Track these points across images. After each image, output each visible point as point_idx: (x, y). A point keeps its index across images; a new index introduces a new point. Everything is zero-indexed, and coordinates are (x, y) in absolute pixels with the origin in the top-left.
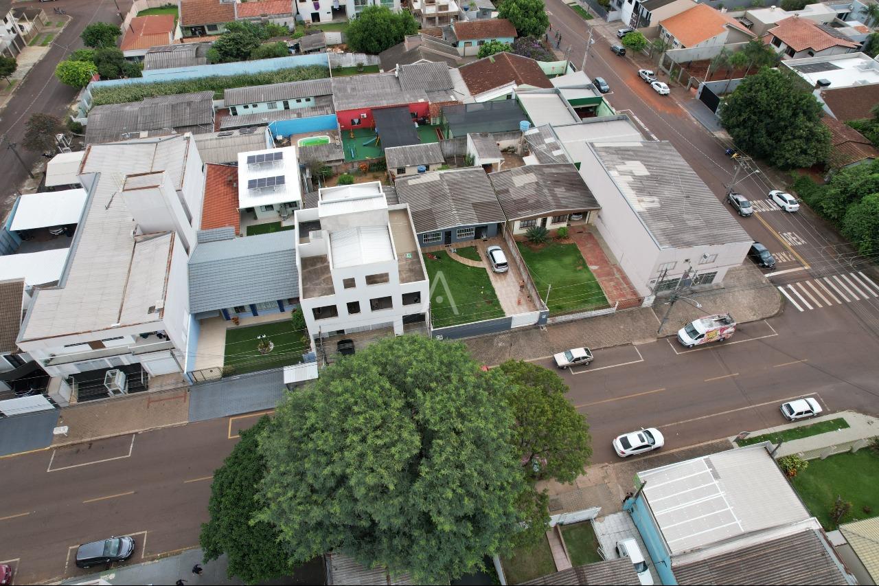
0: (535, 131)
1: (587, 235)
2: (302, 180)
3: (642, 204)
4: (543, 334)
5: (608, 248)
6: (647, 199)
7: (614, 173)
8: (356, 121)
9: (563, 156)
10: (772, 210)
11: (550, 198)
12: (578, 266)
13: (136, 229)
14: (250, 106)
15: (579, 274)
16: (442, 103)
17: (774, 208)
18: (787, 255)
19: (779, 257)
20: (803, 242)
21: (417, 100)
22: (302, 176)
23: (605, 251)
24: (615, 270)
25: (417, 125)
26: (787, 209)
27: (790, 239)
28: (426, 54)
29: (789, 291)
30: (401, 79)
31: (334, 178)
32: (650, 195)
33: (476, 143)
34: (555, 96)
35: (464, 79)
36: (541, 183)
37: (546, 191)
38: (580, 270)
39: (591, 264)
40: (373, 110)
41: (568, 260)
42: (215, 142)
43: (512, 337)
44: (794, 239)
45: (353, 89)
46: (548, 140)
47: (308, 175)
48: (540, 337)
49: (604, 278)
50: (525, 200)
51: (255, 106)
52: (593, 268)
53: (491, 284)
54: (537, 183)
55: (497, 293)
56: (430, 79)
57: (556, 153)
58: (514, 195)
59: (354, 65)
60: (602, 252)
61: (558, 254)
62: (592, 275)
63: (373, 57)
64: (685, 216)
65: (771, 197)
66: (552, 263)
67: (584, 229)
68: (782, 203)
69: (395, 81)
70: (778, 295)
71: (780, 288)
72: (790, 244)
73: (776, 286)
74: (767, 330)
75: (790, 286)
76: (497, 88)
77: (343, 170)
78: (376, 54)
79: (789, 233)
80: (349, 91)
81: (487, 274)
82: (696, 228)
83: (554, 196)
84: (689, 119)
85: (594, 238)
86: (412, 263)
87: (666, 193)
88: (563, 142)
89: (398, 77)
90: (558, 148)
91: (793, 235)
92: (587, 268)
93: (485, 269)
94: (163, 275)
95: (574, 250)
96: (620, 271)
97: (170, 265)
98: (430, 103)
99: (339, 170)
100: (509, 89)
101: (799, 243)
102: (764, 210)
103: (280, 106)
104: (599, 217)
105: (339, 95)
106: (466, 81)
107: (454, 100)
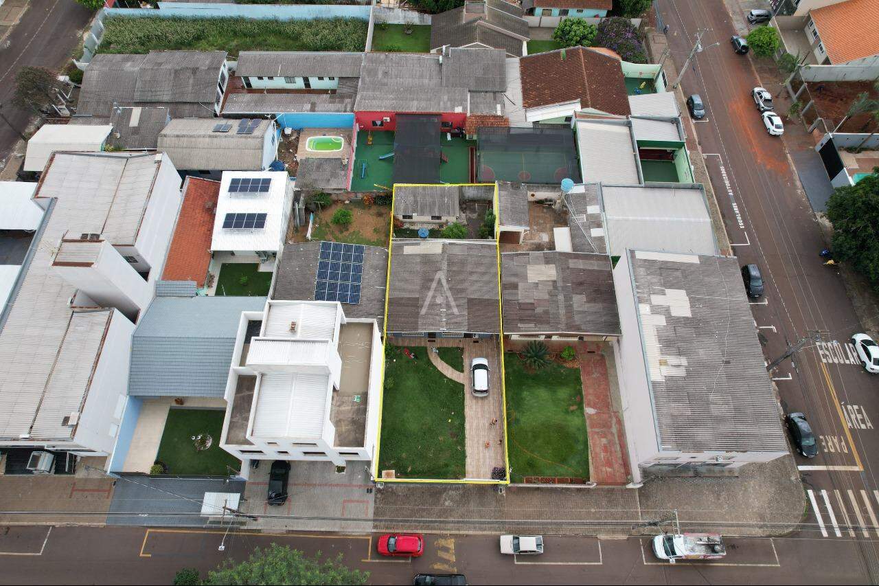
0: (579, 189)
1: (598, 358)
2: (294, 210)
3: (663, 368)
4: (499, 501)
5: (617, 384)
6: (673, 360)
7: (645, 309)
8: (379, 123)
9: (601, 239)
10: (847, 362)
11: (562, 311)
12: (573, 406)
13: (75, 296)
14: (266, 79)
15: (569, 418)
16: (484, 116)
17: (852, 360)
18: (840, 441)
19: (827, 442)
20: (869, 424)
21: (453, 107)
22: (294, 205)
23: (612, 389)
24: (614, 420)
25: (449, 137)
26: (868, 368)
27: (853, 417)
28: (484, 33)
29: (820, 500)
30: (444, 67)
31: (333, 206)
32: (680, 353)
33: (502, 199)
34: (625, 130)
35: (522, 79)
36: (560, 284)
37: (561, 297)
38: (572, 411)
39: (589, 405)
40: (398, 114)
41: (563, 393)
42: (207, 139)
43: (463, 496)
44: (859, 417)
45: (386, 73)
46: (592, 209)
47: (301, 205)
48: (494, 503)
49: (597, 430)
50: (532, 306)
51: (271, 78)
52: (589, 411)
53: (463, 409)
54: (554, 282)
55: (467, 426)
56: (479, 73)
57: (595, 232)
58: (522, 296)
59: (402, 22)
60: (607, 388)
61: (553, 380)
62: (584, 421)
63: (426, 16)
64: (712, 397)
65: (854, 342)
66: (543, 393)
67: (598, 347)
68: (864, 357)
69: (438, 68)
70: (804, 504)
71: (810, 492)
72: (850, 424)
73: (806, 489)
74: (768, 555)
75: (824, 493)
76: (557, 104)
77: (344, 198)
78: (431, 12)
79: (856, 407)
80: (380, 76)
81: (464, 394)
82: (719, 420)
83: (569, 307)
84: (793, 184)
85: (605, 364)
86: (358, 410)
87: (701, 352)
88: (608, 217)
89: (442, 64)
90: (599, 226)
91: (859, 411)
92: (581, 408)
93: (463, 385)
94: (88, 374)
95: (574, 380)
96: (620, 422)
97: (98, 360)
98: (468, 114)
99: (341, 198)
100: (571, 109)
101: (863, 427)
102: (836, 361)
103: (300, 84)
104: (618, 341)
105: (367, 79)
106: (524, 82)
107: (499, 113)
